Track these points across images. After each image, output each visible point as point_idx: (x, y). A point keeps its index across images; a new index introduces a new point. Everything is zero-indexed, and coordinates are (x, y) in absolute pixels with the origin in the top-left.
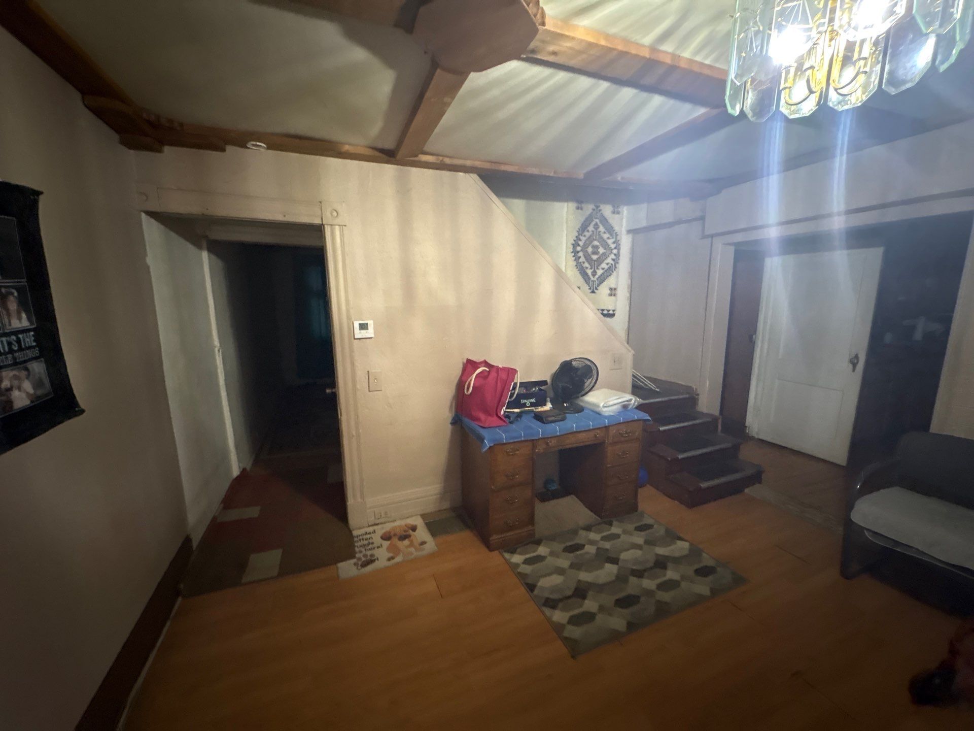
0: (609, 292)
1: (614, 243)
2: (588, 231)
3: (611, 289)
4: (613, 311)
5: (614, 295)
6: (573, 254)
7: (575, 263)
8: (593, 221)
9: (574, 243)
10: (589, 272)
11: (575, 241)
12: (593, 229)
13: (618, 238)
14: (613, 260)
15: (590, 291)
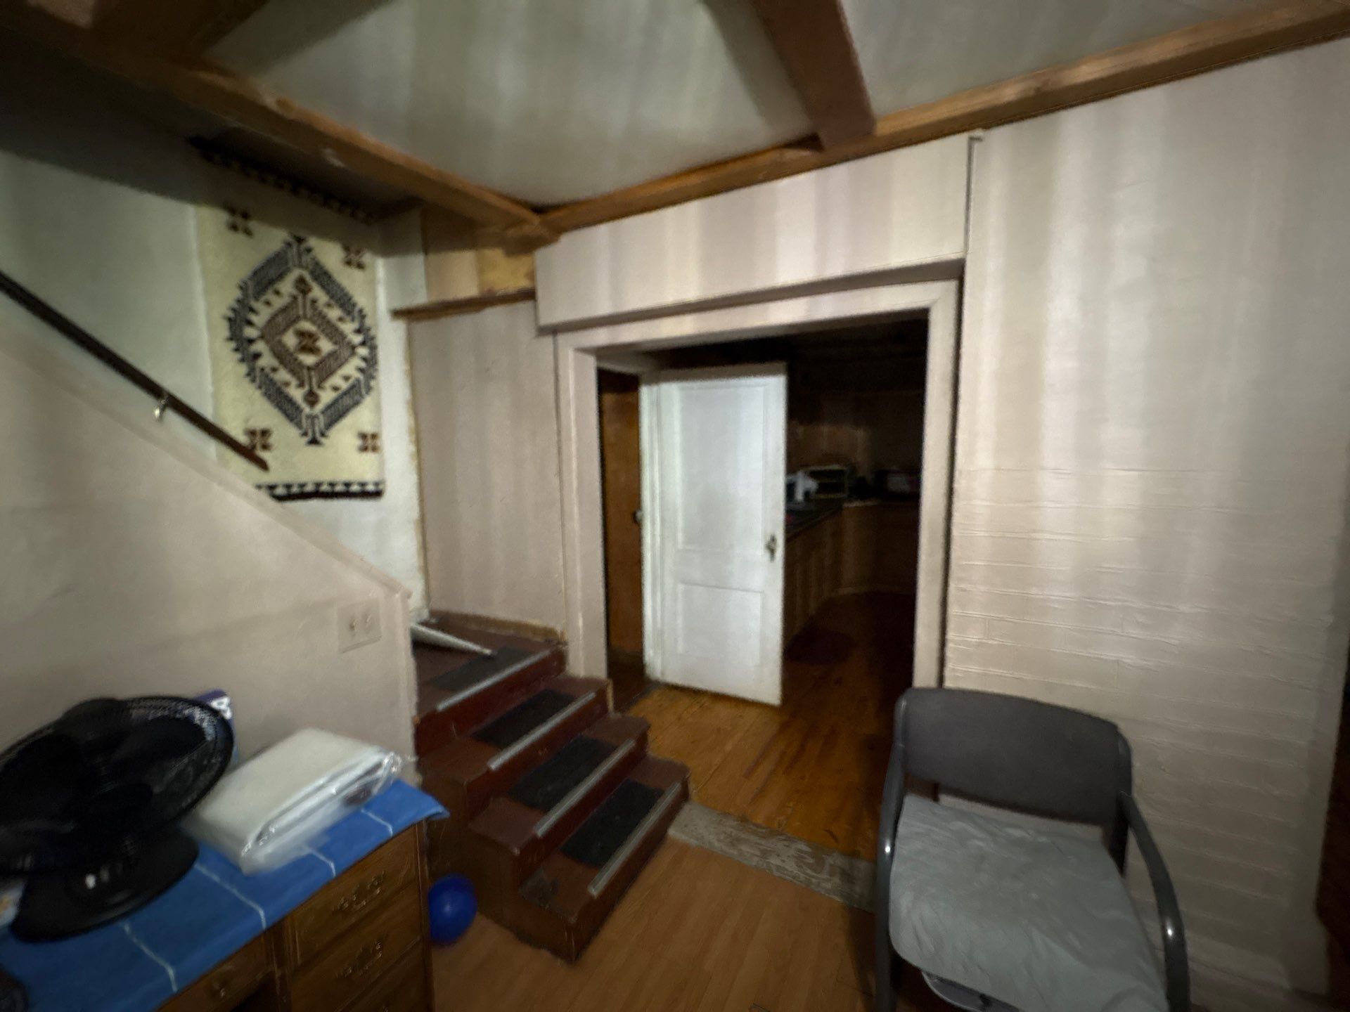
0: (359, 442)
1: (358, 331)
2: (277, 293)
3: (363, 436)
4: (377, 484)
5: (375, 449)
6: (233, 345)
7: (243, 369)
8: (288, 270)
9: (231, 314)
10: (297, 394)
11: (234, 310)
12: (295, 292)
13: (368, 322)
14: (361, 370)
15: (306, 439)
